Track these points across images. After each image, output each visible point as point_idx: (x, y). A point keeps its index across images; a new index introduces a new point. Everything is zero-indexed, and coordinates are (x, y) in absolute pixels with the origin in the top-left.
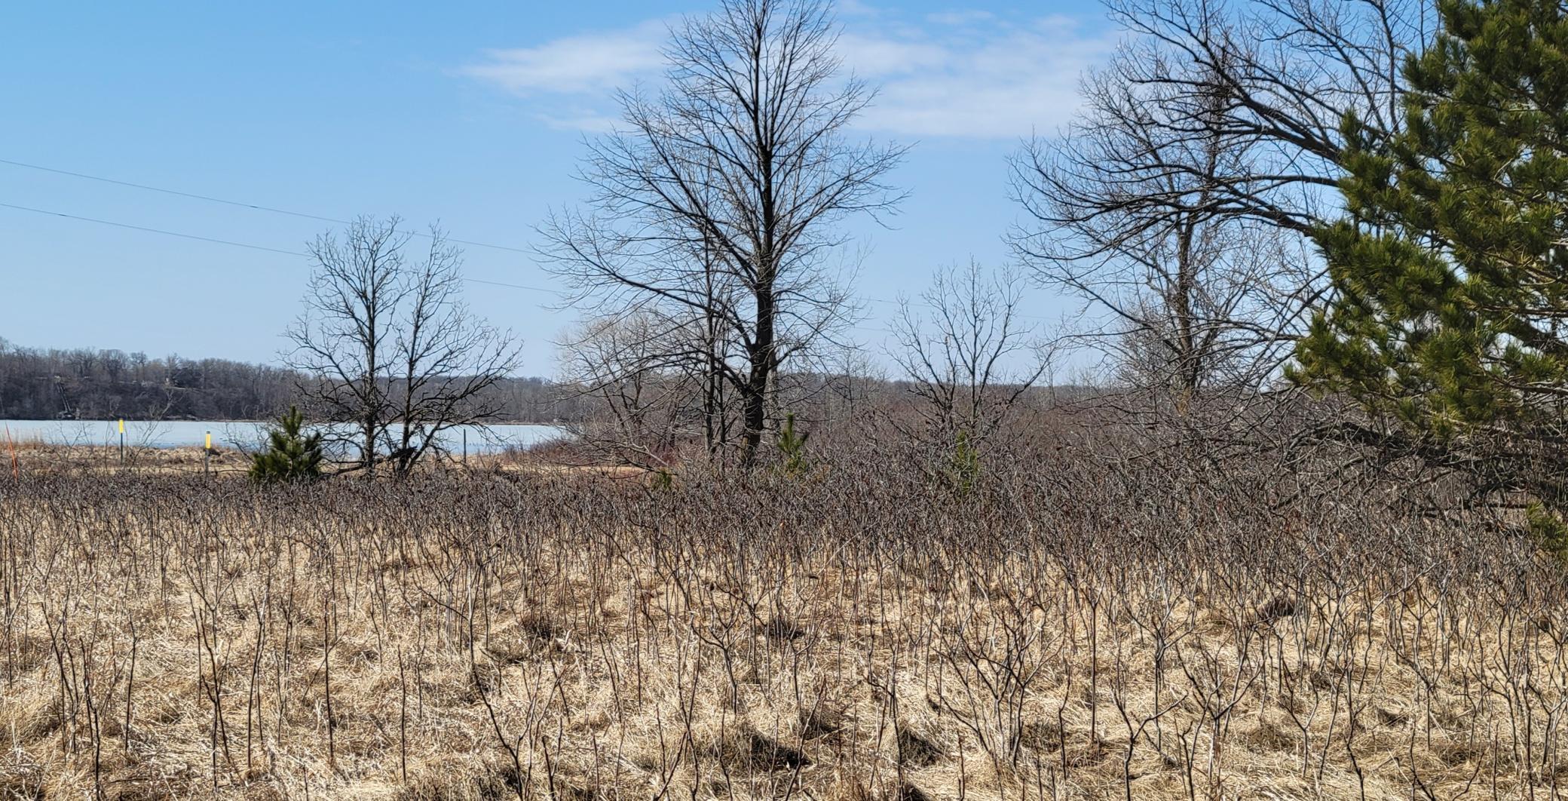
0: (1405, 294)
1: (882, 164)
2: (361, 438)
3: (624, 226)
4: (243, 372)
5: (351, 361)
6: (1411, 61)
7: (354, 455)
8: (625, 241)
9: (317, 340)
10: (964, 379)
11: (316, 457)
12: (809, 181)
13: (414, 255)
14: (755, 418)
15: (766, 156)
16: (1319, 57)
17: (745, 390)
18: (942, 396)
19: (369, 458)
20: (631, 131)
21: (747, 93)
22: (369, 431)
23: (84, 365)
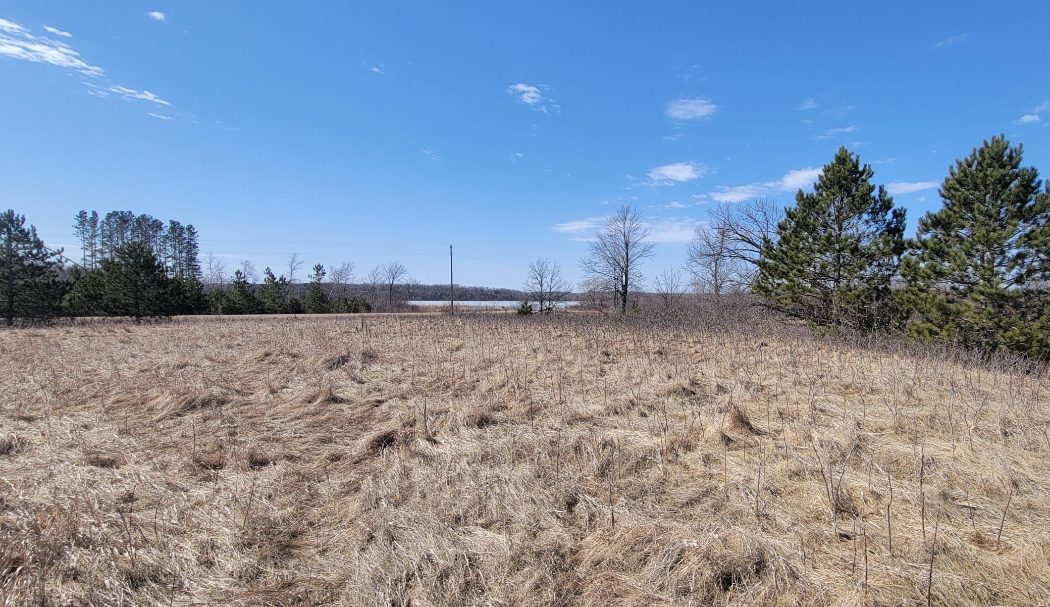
0: (779, 275)
1: (651, 247)
2: (540, 306)
3: (596, 260)
4: (509, 291)
5: (537, 289)
6: (779, 224)
7: (538, 309)
8: (596, 263)
9: (530, 284)
10: (669, 292)
11: (531, 310)
12: (635, 250)
13: (551, 267)
14: (625, 301)
15: (627, 245)
16: (751, 224)
17: (622, 295)
18: (665, 296)
19: (541, 310)
20: (598, 240)
21: (623, 231)
22: (541, 304)
23: (476, 290)
